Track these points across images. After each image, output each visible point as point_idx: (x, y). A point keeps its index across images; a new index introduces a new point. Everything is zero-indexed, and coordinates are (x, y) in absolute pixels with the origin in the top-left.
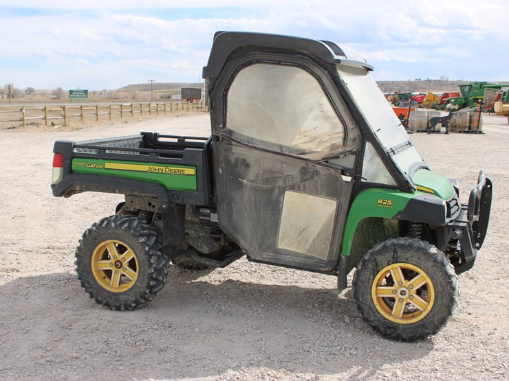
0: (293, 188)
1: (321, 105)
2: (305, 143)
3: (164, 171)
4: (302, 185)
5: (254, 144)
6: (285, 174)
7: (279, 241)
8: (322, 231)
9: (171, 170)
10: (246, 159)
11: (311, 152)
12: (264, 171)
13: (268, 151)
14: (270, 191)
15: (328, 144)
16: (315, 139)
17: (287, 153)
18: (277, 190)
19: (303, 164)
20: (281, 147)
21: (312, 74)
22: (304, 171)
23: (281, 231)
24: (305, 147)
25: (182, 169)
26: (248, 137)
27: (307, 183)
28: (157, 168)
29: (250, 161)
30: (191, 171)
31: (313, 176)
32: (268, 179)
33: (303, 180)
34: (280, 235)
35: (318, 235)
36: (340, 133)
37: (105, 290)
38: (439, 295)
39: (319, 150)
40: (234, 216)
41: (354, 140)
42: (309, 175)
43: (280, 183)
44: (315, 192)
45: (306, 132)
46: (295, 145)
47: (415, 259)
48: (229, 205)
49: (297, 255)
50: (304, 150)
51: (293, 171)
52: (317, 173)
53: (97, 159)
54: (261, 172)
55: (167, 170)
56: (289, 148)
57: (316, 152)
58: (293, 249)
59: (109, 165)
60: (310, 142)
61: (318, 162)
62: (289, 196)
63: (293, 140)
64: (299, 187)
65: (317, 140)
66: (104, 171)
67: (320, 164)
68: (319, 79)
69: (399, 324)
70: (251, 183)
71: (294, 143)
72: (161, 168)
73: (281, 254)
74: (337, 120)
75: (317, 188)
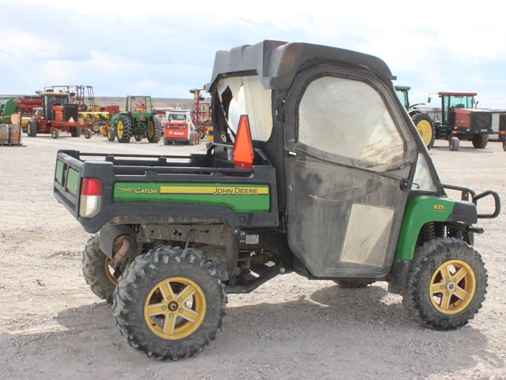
0: (359, 201)
1: (383, 120)
2: (372, 156)
3: (234, 192)
4: (367, 197)
5: (328, 158)
6: (354, 187)
7: (343, 254)
8: (380, 240)
9: (241, 190)
10: (319, 174)
11: (378, 165)
12: (335, 186)
13: (342, 165)
14: (339, 206)
15: (392, 156)
16: (380, 152)
17: (358, 166)
18: (345, 203)
19: (369, 176)
20: (352, 160)
21: (376, 89)
22: (370, 183)
23: (345, 244)
24: (371, 160)
25: (253, 188)
26: (322, 152)
27: (371, 194)
28: (225, 188)
29: (323, 176)
30: (264, 190)
31: (377, 188)
32: (338, 193)
33: (369, 192)
34: (344, 249)
35: (377, 244)
36: (400, 145)
39: (384, 162)
40: (303, 234)
41: (412, 152)
42: (373, 187)
43: (349, 196)
44: (377, 203)
45: (372, 145)
46: (365, 158)
47: (463, 255)
48: (299, 223)
49: (357, 266)
50: (372, 163)
51: (360, 183)
52: (380, 184)
53: (148, 182)
54: (332, 186)
55: (237, 191)
56: (359, 161)
57: (383, 164)
58: (354, 261)
59: (166, 189)
60: (376, 154)
61: (382, 174)
62: (356, 208)
63: (362, 154)
64: (365, 199)
65: (383, 153)
66: (158, 196)
67: (384, 176)
68: (382, 94)
69: (449, 315)
70: (322, 199)
71: (363, 156)
72: (231, 188)
73: (342, 267)
74: (397, 134)
75: (379, 198)
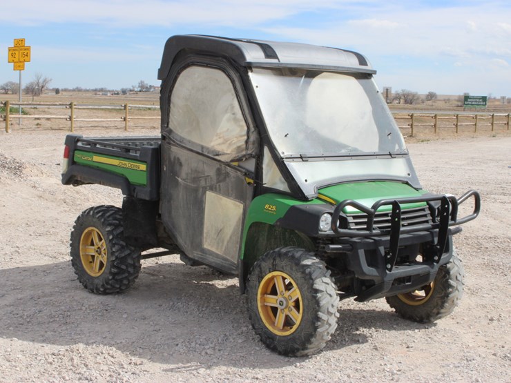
0: (212, 189)
1: (233, 107)
2: (219, 144)
3: (128, 166)
4: (218, 186)
5: (184, 143)
6: (206, 174)
7: (204, 240)
8: (233, 234)
9: (131, 165)
10: (180, 158)
11: (224, 154)
12: (192, 170)
13: (192, 151)
14: (196, 190)
15: (235, 146)
16: (227, 141)
17: (206, 154)
18: (201, 190)
19: (217, 165)
20: (202, 147)
21: (229, 76)
22: (219, 171)
23: (205, 231)
24: (219, 148)
25: (138, 165)
26: (181, 137)
27: (221, 184)
28: (123, 162)
29: (183, 160)
30: (143, 167)
31: (225, 178)
32: (194, 178)
33: (219, 181)
34: (205, 235)
35: (231, 238)
36: (244, 136)
37: (87, 273)
38: (306, 310)
39: (229, 152)
40: (173, 213)
41: (254, 142)
42: (222, 177)
43: (203, 183)
44: (227, 195)
45: (220, 133)
46: (213, 147)
47: (288, 268)
48: (169, 202)
49: (217, 256)
50: (219, 152)
51: (210, 171)
52: (227, 174)
53: (89, 152)
54: (190, 171)
56: (208, 149)
57: (227, 154)
58: (214, 250)
59: (97, 158)
60: (223, 143)
61: (228, 164)
62: (210, 196)
63: (211, 141)
64: (216, 188)
65: (229, 142)
66: (91, 163)
67: (229, 165)
68: (233, 82)
69: (276, 335)
70: (184, 182)
71: (212, 144)
73: (206, 254)
74: (243, 123)
75: (228, 190)
